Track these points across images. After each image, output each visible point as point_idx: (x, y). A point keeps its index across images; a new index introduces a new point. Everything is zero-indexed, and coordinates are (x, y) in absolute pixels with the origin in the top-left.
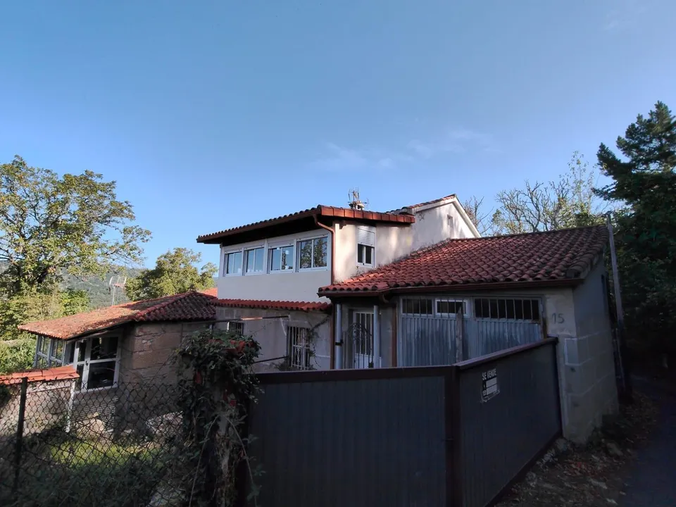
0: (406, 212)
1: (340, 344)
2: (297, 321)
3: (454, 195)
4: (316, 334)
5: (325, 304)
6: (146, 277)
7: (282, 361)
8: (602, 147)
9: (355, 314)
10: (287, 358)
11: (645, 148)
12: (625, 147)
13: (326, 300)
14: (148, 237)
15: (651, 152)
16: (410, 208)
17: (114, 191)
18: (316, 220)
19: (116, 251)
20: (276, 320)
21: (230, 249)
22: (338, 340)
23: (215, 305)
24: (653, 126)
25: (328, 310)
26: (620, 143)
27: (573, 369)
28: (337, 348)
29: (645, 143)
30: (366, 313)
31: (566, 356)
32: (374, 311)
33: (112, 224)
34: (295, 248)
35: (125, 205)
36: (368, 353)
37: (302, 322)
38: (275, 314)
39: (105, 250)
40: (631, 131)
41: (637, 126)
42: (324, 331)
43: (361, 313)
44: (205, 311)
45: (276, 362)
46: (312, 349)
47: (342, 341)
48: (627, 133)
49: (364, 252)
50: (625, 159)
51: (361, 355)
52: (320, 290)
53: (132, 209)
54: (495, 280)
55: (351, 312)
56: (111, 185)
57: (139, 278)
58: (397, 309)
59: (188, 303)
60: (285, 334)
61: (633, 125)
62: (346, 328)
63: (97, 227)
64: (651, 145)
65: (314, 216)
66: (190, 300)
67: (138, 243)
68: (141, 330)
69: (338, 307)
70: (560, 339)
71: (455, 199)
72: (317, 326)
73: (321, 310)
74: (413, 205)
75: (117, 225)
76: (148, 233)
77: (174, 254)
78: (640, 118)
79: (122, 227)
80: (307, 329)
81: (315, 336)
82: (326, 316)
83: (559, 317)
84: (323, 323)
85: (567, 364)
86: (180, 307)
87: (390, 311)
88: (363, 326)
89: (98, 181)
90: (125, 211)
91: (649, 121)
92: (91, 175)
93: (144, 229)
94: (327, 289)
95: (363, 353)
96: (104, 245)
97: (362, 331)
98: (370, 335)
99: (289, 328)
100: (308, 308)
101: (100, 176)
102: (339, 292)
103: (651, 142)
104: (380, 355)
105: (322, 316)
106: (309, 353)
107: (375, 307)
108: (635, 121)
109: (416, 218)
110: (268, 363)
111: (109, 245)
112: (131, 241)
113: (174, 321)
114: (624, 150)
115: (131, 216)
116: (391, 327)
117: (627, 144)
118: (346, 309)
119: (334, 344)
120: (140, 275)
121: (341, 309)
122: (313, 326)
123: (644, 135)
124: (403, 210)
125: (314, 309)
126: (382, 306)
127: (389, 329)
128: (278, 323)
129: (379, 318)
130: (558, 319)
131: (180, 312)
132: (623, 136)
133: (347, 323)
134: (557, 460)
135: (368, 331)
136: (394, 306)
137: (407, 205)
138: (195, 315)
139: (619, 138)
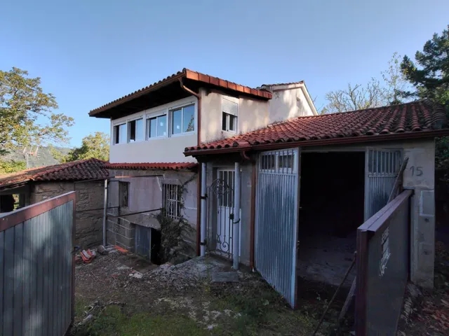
0: (265, 89)
1: (204, 198)
2: (169, 179)
3: (302, 82)
4: (186, 189)
5: (193, 163)
6: (75, 152)
7: (159, 212)
8: (406, 58)
9: (218, 171)
10: (163, 209)
11: (437, 59)
12: (421, 59)
13: (192, 160)
14: (71, 122)
15: (439, 62)
16: (269, 86)
17: (40, 86)
18: (181, 83)
19: (47, 133)
20: (153, 178)
21: (118, 122)
22: (203, 195)
23: (108, 168)
24: (444, 41)
25: (195, 169)
26: (419, 56)
27: (427, 220)
28: (203, 201)
29: (437, 55)
30: (228, 171)
31: (421, 208)
32: (236, 169)
33: (41, 111)
34: (167, 116)
35: (49, 96)
36: (230, 206)
37: (175, 180)
38: (153, 173)
39: (38, 132)
40: (428, 47)
41: (432, 42)
42: (192, 187)
43: (224, 171)
44: (100, 173)
45: (155, 213)
46: (182, 202)
47: (206, 195)
48: (425, 47)
49: (228, 120)
50: (420, 68)
51: (223, 207)
52: (186, 149)
53: (55, 100)
54: (355, 135)
55: (215, 170)
56: (37, 80)
57: (69, 154)
58: (256, 166)
59: (86, 167)
60: (161, 190)
61: (430, 42)
62: (209, 184)
63: (30, 114)
64: (441, 57)
65: (180, 79)
66: (89, 165)
67: (64, 126)
68: (41, 188)
69: (203, 165)
70: (416, 191)
71: (303, 85)
72: (186, 183)
73: (188, 168)
74: (271, 84)
75: (45, 113)
76: (71, 119)
77: (95, 136)
78: (435, 35)
79: (50, 115)
80: (179, 186)
81: (185, 192)
82: (193, 174)
83: (417, 170)
84: (191, 180)
85: (421, 214)
86: (79, 170)
87: (250, 168)
88: (226, 183)
89: (25, 77)
90: (50, 102)
91: (442, 38)
92: (18, 71)
93: (68, 116)
94: (193, 148)
95: (225, 205)
96: (36, 128)
97: (225, 187)
98: (232, 190)
99: (165, 186)
100: (177, 167)
101: (25, 73)
102: (203, 150)
103: (441, 54)
104: (240, 206)
105: (191, 174)
106: (180, 206)
107: (236, 164)
108: (431, 38)
109: (274, 95)
110: (148, 214)
111: (40, 128)
112: (58, 125)
113: (71, 181)
114: (421, 61)
115: (55, 105)
116: (250, 182)
117: (423, 56)
118: (210, 167)
119: (200, 198)
120: (70, 151)
121: (206, 167)
122: (183, 183)
123: (436, 49)
124: (263, 87)
125: (182, 167)
126: (243, 163)
127: (249, 184)
128: (154, 181)
129: (240, 174)
130: (415, 172)
131: (77, 173)
132: (421, 50)
133: (211, 179)
134: (415, 309)
135: (230, 187)
136: (254, 163)
137: (267, 84)
138: (91, 176)
139: (418, 52)
